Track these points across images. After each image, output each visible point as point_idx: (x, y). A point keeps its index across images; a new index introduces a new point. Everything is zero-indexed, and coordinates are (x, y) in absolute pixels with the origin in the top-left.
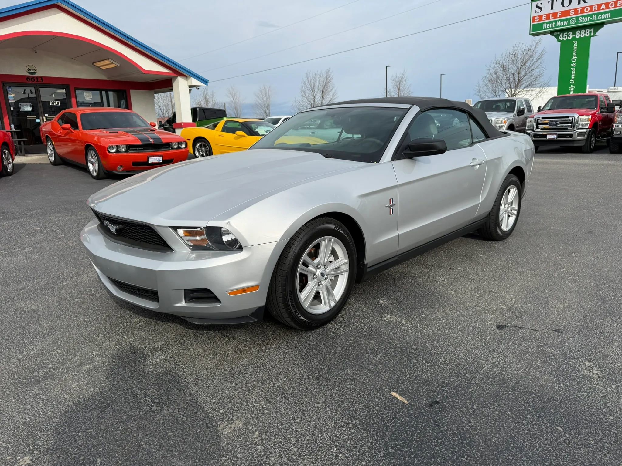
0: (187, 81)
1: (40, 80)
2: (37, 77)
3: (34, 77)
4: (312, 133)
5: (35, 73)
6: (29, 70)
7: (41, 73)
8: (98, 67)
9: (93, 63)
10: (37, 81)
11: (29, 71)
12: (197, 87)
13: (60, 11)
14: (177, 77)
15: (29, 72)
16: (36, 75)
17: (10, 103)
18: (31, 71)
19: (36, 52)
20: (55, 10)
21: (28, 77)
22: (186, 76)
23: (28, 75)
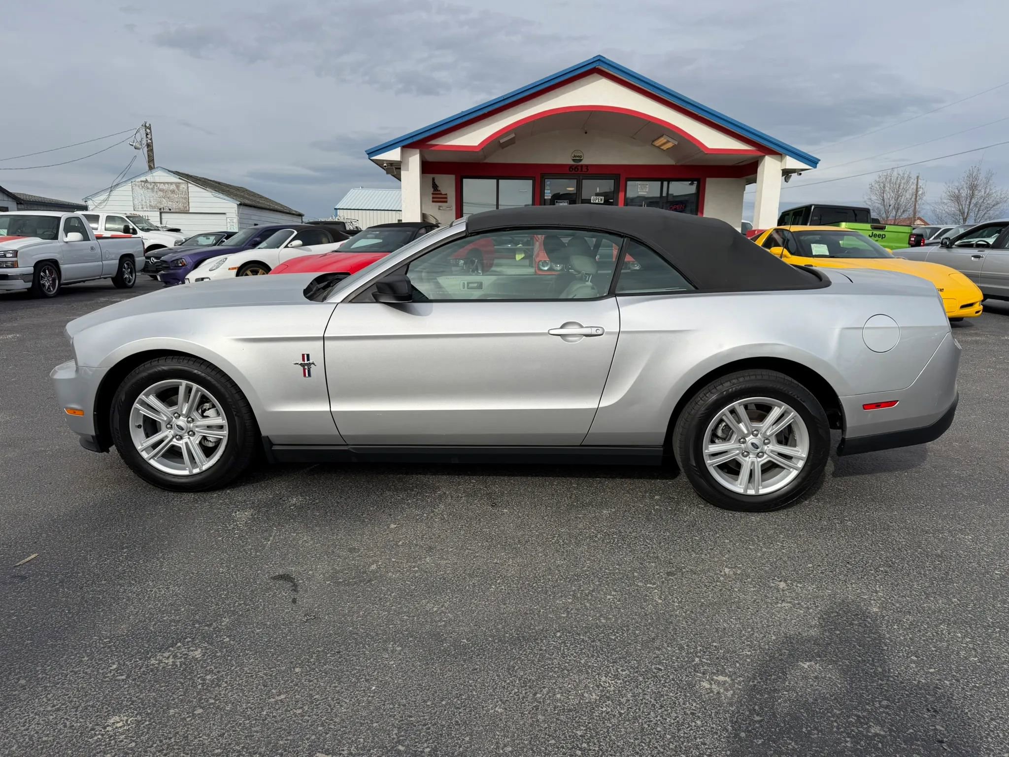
0: (781, 162)
1: (584, 169)
2: (582, 166)
3: (579, 166)
4: (975, 257)
5: (581, 160)
6: (575, 156)
7: (588, 160)
8: (659, 147)
9: (653, 141)
10: (582, 171)
11: (574, 158)
12: (799, 172)
13: (601, 77)
14: (764, 156)
15: (574, 160)
16: (581, 163)
17: (545, 199)
18: (577, 158)
19: (586, 133)
20: (595, 75)
21: (571, 166)
22: (781, 155)
23: (572, 163)
